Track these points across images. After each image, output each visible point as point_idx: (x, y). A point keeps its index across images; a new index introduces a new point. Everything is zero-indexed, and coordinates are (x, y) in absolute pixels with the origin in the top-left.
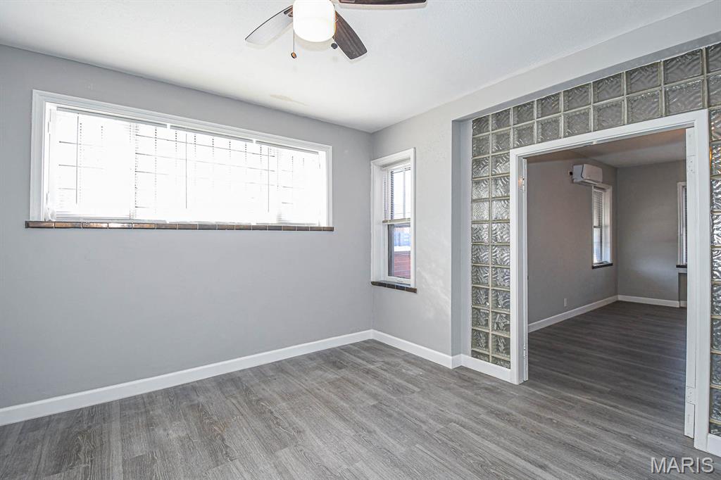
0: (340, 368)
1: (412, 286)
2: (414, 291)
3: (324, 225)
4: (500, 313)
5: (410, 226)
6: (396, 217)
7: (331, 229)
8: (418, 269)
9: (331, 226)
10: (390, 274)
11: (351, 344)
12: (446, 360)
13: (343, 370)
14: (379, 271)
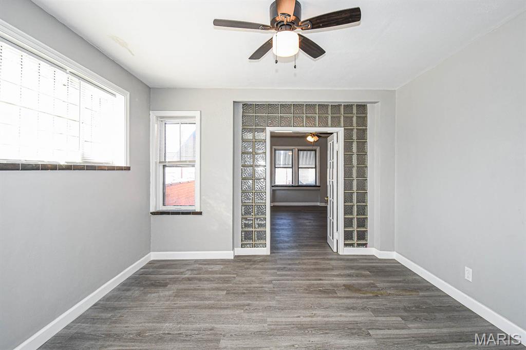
0: (167, 286)
1: (198, 210)
2: (200, 213)
3: (123, 164)
4: (260, 218)
5: (193, 166)
6: (167, 160)
7: (128, 169)
8: (203, 197)
9: (128, 166)
10: (164, 205)
11: (142, 269)
12: (229, 255)
13: (169, 286)
14: (155, 204)
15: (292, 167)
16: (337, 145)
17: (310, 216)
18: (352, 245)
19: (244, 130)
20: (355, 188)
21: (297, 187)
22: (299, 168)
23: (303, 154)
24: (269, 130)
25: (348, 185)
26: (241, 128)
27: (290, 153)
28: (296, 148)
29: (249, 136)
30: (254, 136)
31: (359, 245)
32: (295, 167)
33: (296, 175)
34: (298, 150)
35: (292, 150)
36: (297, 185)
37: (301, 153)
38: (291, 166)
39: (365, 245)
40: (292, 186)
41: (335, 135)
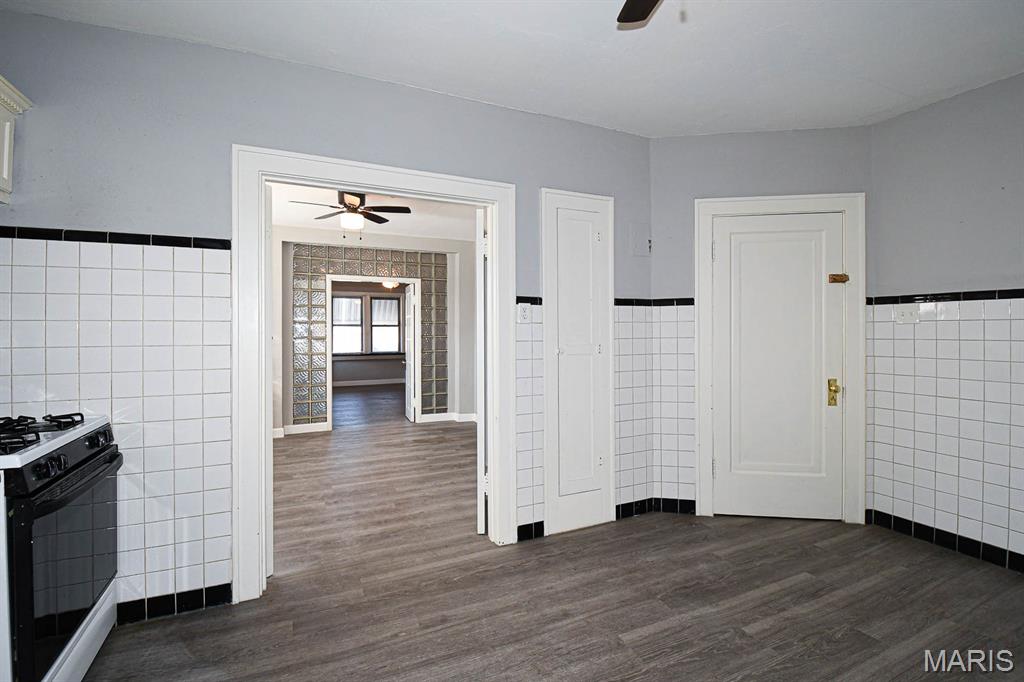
15: (361, 325)
16: (414, 298)
17: (389, 396)
18: (431, 412)
19: (296, 277)
20: (434, 348)
21: (369, 357)
22: (372, 326)
23: (380, 306)
24: (330, 278)
25: (426, 345)
26: (292, 275)
27: (358, 301)
28: (368, 295)
29: (304, 284)
30: (310, 285)
31: (438, 411)
32: (367, 325)
33: (367, 337)
34: (371, 298)
35: (361, 298)
36: (369, 352)
37: (376, 303)
38: (359, 323)
39: (445, 411)
40: (362, 355)
41: (411, 286)
